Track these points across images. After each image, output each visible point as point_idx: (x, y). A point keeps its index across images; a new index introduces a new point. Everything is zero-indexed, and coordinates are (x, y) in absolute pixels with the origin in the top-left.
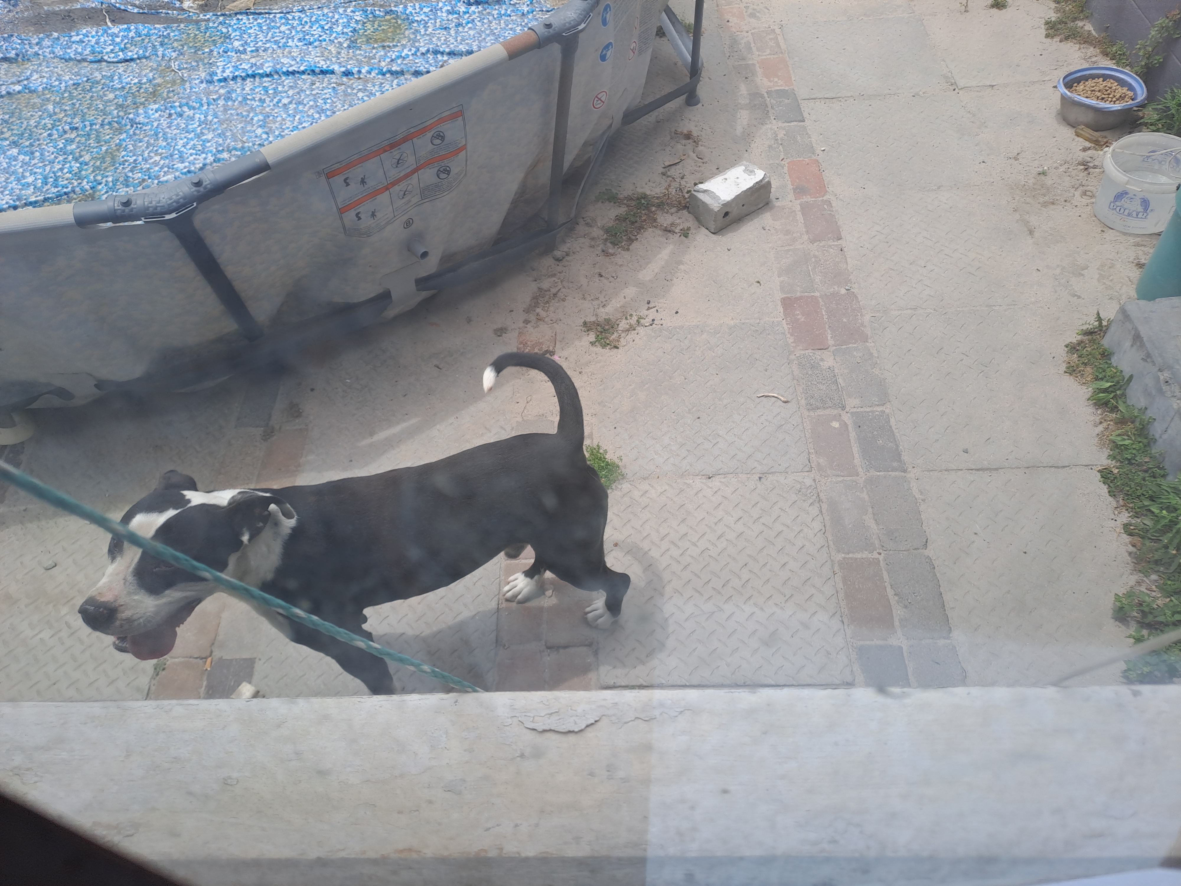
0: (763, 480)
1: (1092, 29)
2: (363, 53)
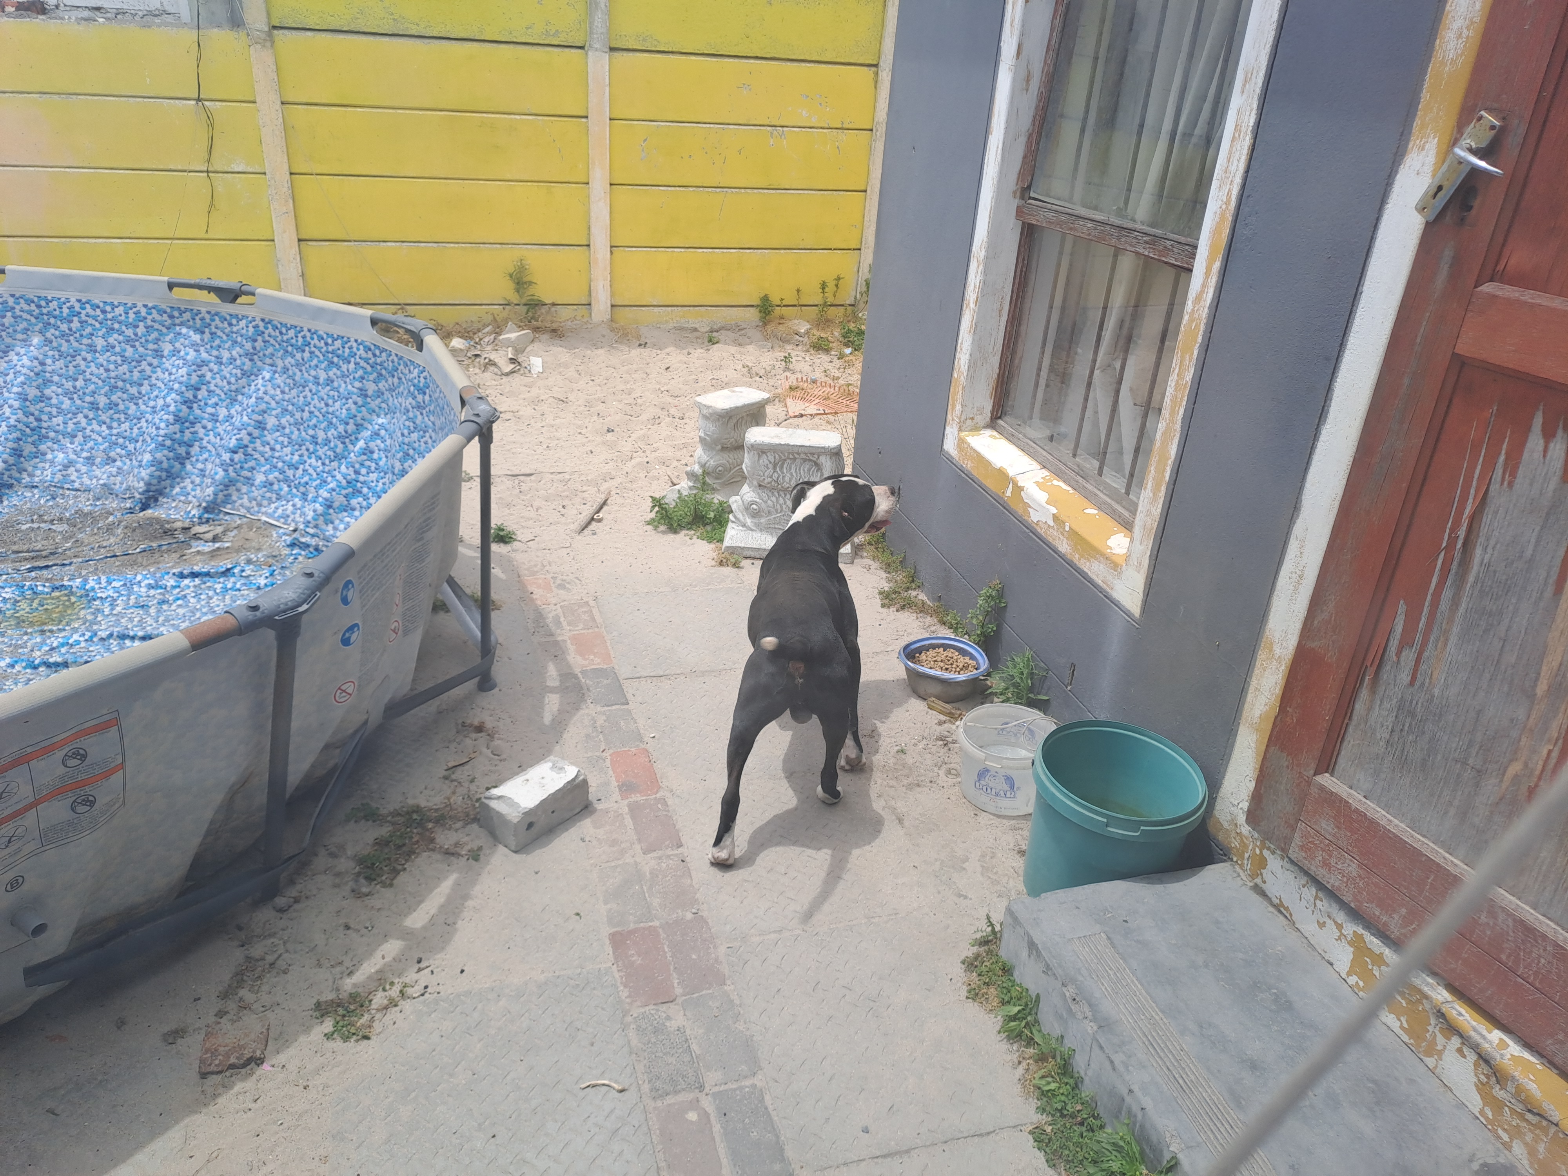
1: (925, 598)
2: (6, 640)
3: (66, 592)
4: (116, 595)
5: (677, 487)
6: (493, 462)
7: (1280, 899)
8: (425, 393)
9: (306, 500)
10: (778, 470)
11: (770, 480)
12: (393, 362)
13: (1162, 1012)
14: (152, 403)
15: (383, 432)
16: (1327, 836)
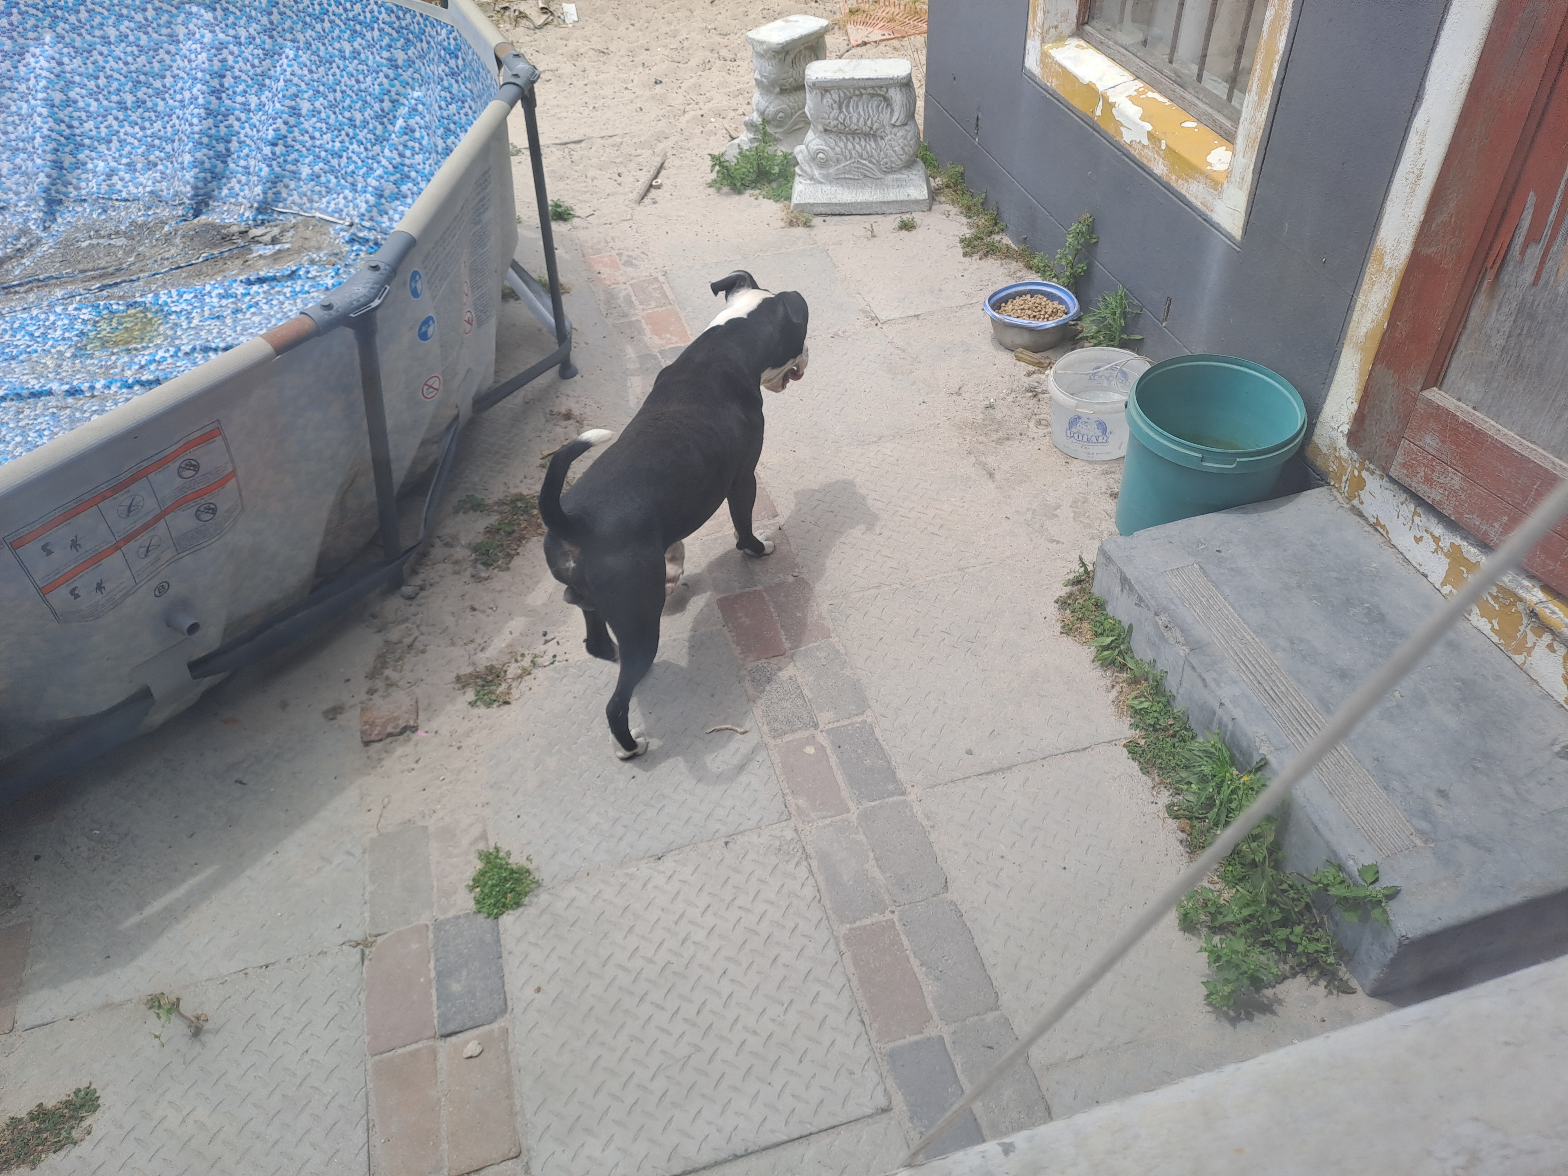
0: (730, 845)
1: (1010, 242)
2: (96, 362)
3: (141, 308)
4: (189, 308)
5: (736, 141)
6: (540, 130)
7: (1377, 519)
8: (457, 57)
9: (356, 191)
10: (844, 109)
11: (836, 122)
12: (419, 24)
13: (1254, 632)
14: (179, 97)
15: (420, 107)
16: (1431, 451)
